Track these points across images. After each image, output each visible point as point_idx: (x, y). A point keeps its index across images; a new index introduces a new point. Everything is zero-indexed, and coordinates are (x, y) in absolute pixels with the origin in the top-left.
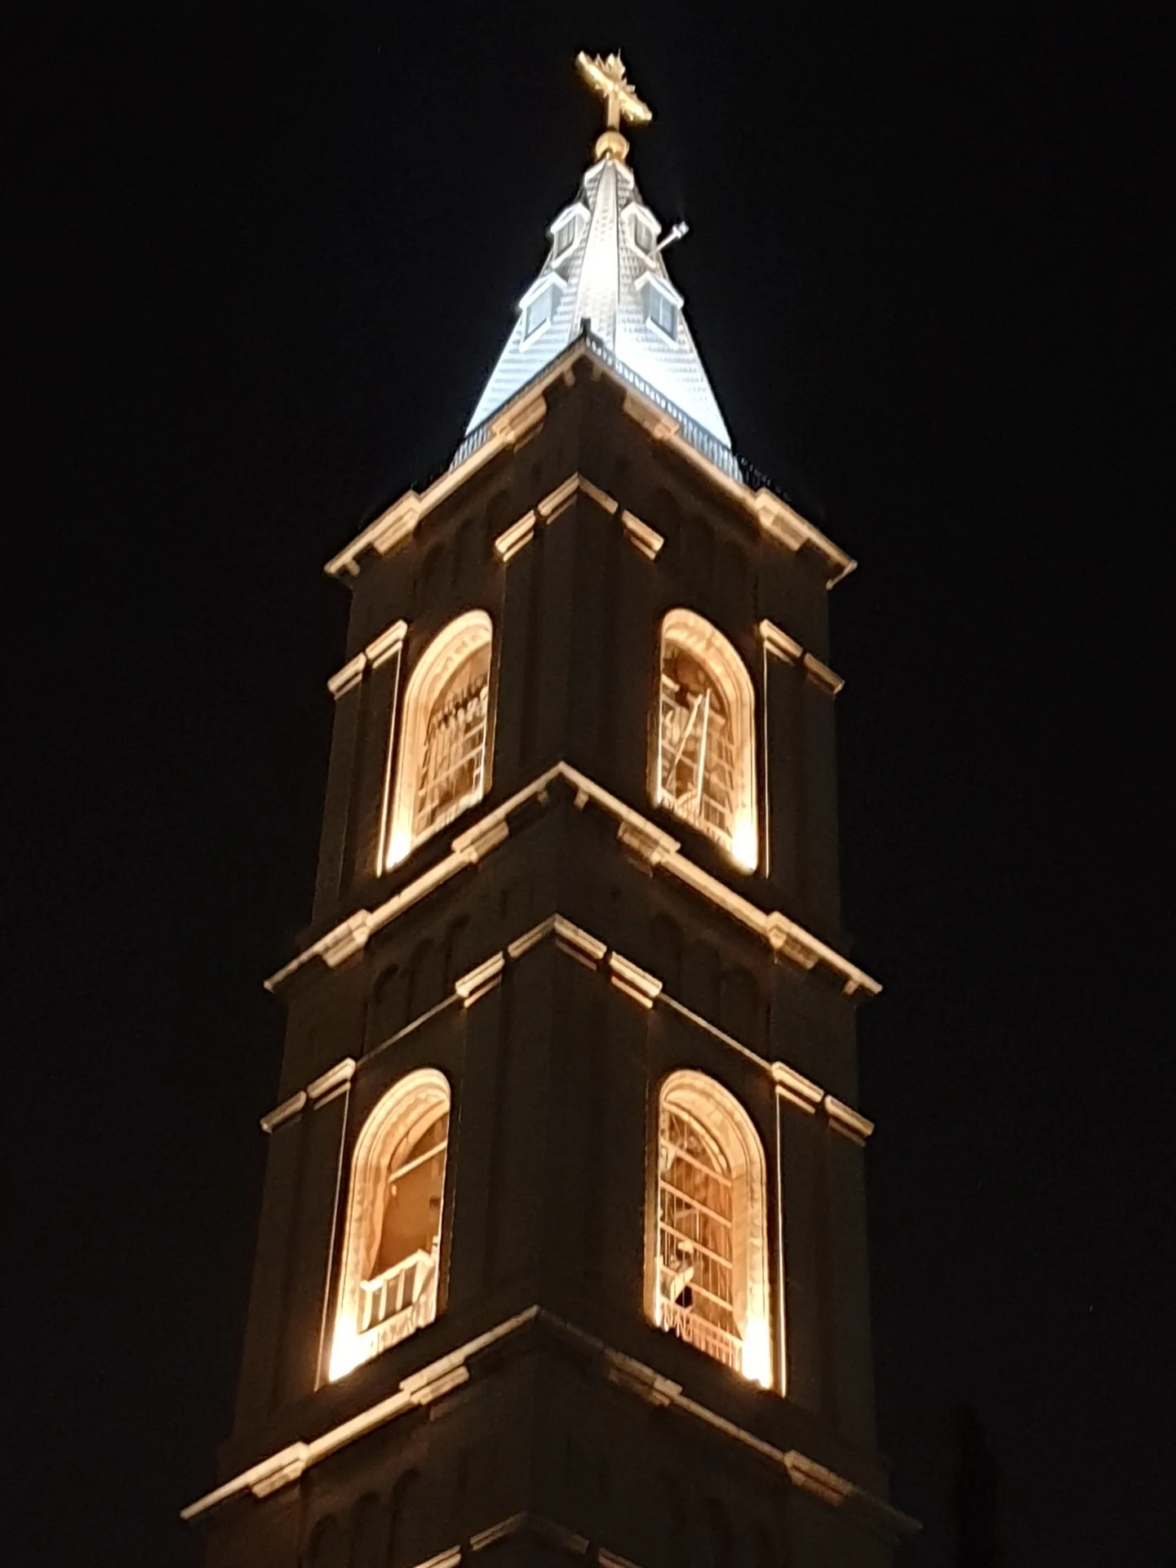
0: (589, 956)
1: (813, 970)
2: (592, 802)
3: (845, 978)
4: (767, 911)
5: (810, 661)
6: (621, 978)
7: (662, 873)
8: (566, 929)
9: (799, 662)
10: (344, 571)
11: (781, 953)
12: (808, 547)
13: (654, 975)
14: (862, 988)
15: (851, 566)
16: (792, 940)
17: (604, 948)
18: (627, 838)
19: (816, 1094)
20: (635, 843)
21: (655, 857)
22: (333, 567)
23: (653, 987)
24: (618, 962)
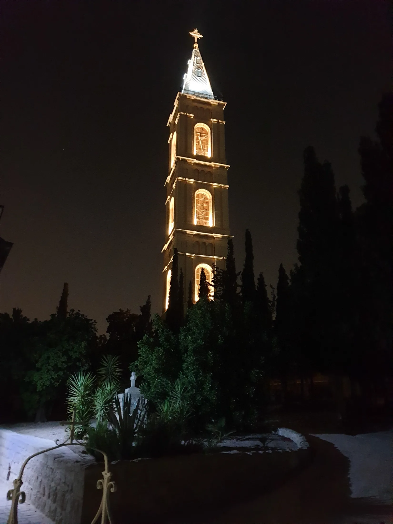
0: (183, 180)
1: (220, 167)
2: (182, 159)
3: (224, 167)
4: (211, 162)
5: (220, 121)
6: (188, 181)
7: (195, 164)
8: (179, 178)
9: (218, 122)
10: (168, 125)
11: (215, 167)
12: (219, 104)
13: (193, 179)
14: (227, 167)
15: (226, 103)
16: (215, 165)
17: (185, 178)
18: (188, 161)
19: (219, 185)
20: (190, 161)
21: (193, 162)
22: (167, 125)
23: (193, 180)
24: (187, 179)
